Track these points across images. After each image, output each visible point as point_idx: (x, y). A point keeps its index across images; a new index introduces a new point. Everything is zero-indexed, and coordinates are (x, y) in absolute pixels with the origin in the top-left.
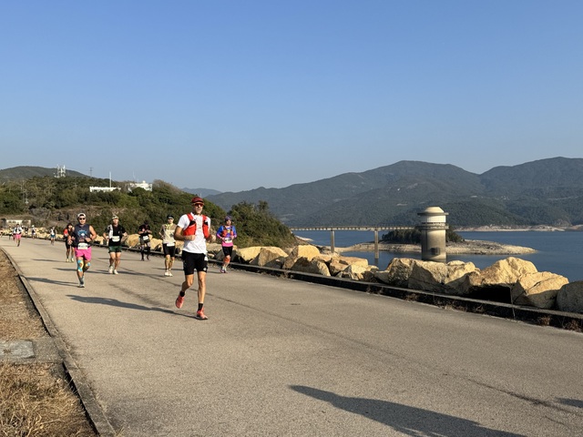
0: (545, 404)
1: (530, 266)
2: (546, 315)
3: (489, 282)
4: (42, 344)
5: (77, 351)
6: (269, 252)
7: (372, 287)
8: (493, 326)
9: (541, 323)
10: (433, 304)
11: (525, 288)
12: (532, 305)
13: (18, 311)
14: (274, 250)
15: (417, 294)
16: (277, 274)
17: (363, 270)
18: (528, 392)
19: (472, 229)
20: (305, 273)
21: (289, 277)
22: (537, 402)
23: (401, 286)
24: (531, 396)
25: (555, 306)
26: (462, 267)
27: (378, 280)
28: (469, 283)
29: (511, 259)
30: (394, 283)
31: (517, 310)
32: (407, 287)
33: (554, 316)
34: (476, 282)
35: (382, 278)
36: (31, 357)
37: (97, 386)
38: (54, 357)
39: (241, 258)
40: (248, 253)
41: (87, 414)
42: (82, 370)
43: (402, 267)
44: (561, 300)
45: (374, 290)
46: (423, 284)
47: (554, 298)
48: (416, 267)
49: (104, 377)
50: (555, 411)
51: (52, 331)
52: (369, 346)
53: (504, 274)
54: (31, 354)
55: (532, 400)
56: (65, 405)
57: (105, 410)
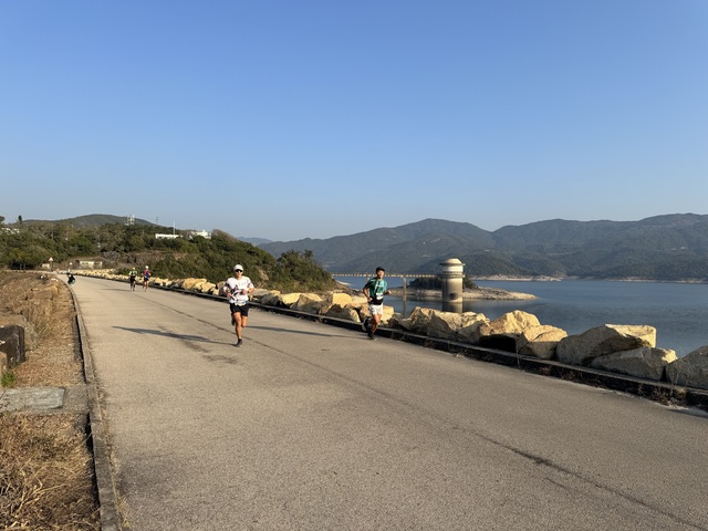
0: (547, 463)
1: (533, 319)
2: (547, 366)
3: (497, 332)
4: (74, 391)
5: (108, 399)
6: (307, 299)
7: (395, 333)
8: (500, 375)
9: (542, 373)
10: (448, 352)
11: (529, 339)
12: (535, 356)
13: (62, 354)
14: (311, 296)
15: (434, 342)
16: (313, 319)
17: (389, 317)
18: (531, 450)
19: (484, 278)
20: (337, 319)
21: (323, 322)
22: (540, 461)
23: (421, 334)
24: (534, 454)
25: (554, 357)
26: (474, 318)
27: (401, 327)
28: (479, 334)
29: (517, 312)
30: (414, 330)
31: (522, 361)
32: (425, 335)
33: (554, 367)
34: (486, 333)
35: (405, 325)
36: (60, 407)
37: (117, 439)
38: (82, 407)
39: (283, 303)
40: (289, 298)
41: (95, 477)
42: (107, 421)
43: (421, 316)
44: (560, 352)
45: (397, 337)
46: (439, 332)
47: (554, 349)
48: (434, 317)
49: (127, 430)
50: (555, 472)
51: (89, 378)
53: (511, 325)
54: (59, 403)
55: (534, 458)
56: (74, 465)
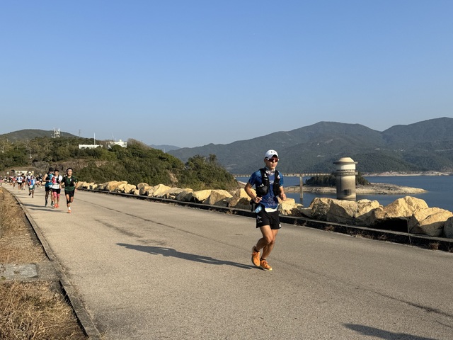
0: (436, 311)
1: (423, 203)
2: (436, 241)
3: (390, 215)
4: (43, 266)
5: (70, 272)
6: (218, 194)
7: (298, 220)
8: (394, 250)
9: (432, 248)
10: (347, 233)
11: (419, 220)
12: (425, 234)
13: (24, 241)
14: (221, 192)
15: (334, 226)
16: (224, 211)
17: (291, 207)
18: (422, 302)
19: (376, 175)
21: (233, 213)
22: (429, 310)
23: (321, 220)
24: (425, 305)
25: (442, 234)
26: (369, 204)
27: (303, 215)
28: (374, 217)
29: (407, 197)
30: (315, 217)
31: (412, 238)
32: (326, 220)
33: (443, 242)
34: (380, 216)
35: (306, 213)
36: (35, 277)
37: (86, 298)
38: (52, 276)
39: (196, 199)
40: (202, 195)
41: (78, 320)
42: (74, 286)
43: (322, 204)
44: (447, 230)
45: (300, 223)
46: (338, 218)
47: (442, 228)
48: (332, 204)
49: (91, 292)
50: (444, 317)
51: (51, 257)
52: (297, 267)
53: (402, 210)
54: (35, 274)
55: (425, 308)
56: (62, 313)
57: (92, 317)
